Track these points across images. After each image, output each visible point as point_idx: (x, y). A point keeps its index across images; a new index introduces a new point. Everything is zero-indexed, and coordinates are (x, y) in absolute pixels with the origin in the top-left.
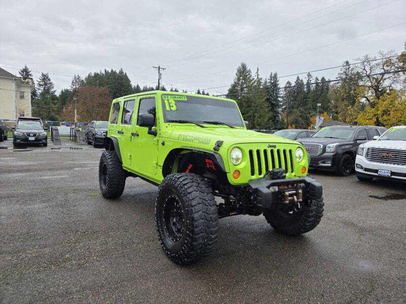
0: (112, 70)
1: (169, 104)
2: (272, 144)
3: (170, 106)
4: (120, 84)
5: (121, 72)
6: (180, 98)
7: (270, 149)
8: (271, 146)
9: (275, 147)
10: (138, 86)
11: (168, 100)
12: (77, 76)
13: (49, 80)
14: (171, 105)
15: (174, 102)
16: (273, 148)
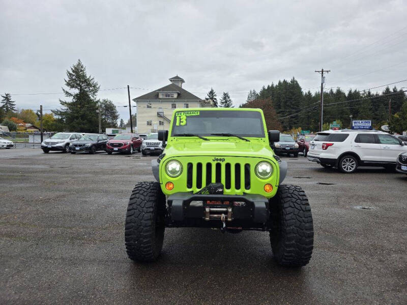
0: (284, 80)
1: (180, 119)
2: (219, 158)
3: (180, 122)
4: (292, 93)
5: (293, 81)
6: (193, 113)
7: (216, 162)
8: (217, 160)
9: (223, 160)
10: (309, 92)
11: (180, 117)
12: (252, 91)
13: (229, 97)
14: (182, 120)
15: (185, 118)
16: (221, 162)
